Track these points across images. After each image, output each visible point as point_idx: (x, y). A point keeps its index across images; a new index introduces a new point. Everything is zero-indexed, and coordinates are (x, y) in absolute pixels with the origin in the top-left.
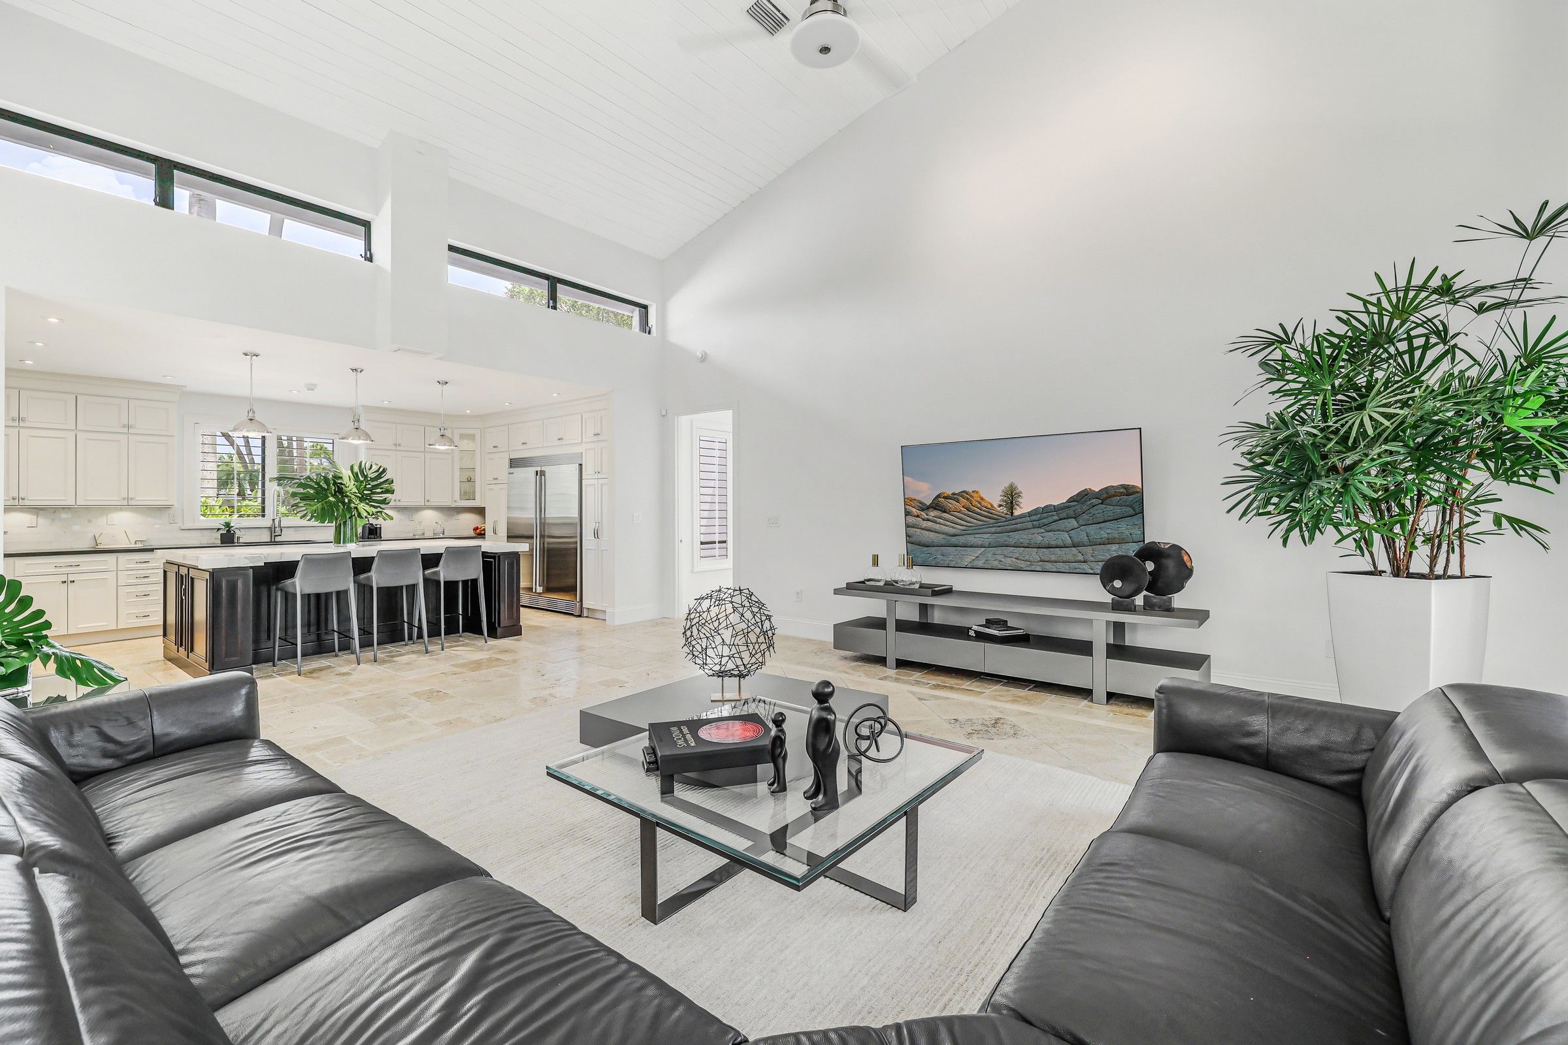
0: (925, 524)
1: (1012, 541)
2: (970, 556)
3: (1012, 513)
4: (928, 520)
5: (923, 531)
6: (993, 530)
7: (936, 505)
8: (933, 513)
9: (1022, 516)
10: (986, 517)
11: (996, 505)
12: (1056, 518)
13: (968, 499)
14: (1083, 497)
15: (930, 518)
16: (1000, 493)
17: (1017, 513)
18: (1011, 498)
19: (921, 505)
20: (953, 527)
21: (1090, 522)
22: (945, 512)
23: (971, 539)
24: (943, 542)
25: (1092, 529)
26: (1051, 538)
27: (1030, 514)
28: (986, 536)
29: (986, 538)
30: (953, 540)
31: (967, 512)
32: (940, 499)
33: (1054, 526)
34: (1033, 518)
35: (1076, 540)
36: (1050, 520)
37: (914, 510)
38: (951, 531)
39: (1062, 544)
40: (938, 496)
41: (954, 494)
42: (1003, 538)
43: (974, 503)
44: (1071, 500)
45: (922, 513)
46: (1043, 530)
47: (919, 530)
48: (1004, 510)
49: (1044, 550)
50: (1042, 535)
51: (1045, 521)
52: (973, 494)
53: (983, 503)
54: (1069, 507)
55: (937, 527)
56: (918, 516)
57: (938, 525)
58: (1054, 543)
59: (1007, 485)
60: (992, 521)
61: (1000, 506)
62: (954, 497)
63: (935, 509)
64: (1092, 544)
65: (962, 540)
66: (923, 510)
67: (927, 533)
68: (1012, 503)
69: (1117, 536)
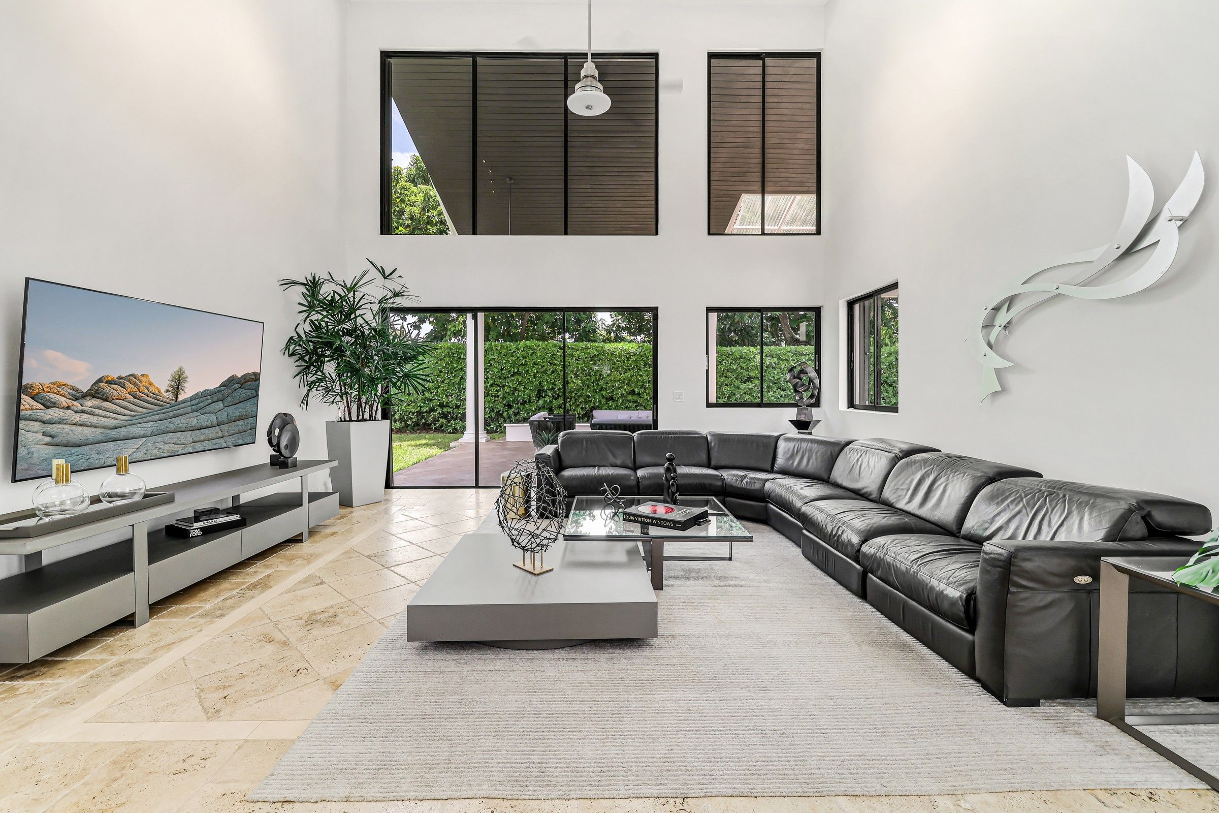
0: (77, 418)
1: (172, 427)
2: (128, 450)
3: (177, 399)
4: (83, 412)
5: (74, 427)
6: (157, 417)
7: (95, 393)
8: (90, 403)
9: (184, 402)
10: (152, 404)
11: (163, 391)
12: (210, 401)
13: (135, 384)
14: (232, 380)
15: (86, 409)
16: (169, 378)
17: (180, 398)
18: (178, 383)
19: (74, 392)
20: (115, 419)
21: (231, 404)
22: (106, 400)
23: (134, 430)
24: (100, 437)
25: (231, 410)
26: (204, 420)
27: (191, 399)
28: (149, 424)
29: (149, 427)
30: (114, 434)
31: (133, 400)
32: (101, 384)
33: (207, 409)
34: (194, 402)
35: (220, 420)
36: (206, 403)
37: (63, 399)
38: (113, 423)
39: (210, 425)
40: (100, 380)
41: (120, 378)
42: (165, 425)
43: (142, 388)
44: (223, 385)
45: (75, 403)
46: (199, 414)
47: (67, 427)
48: (170, 395)
49: (197, 431)
50: (198, 418)
51: (202, 405)
52: (143, 379)
53: (151, 389)
54: (220, 391)
55: (94, 420)
56: (68, 408)
57: (96, 418)
58: (204, 424)
59: (176, 369)
60: (157, 408)
61: (167, 391)
62: (119, 382)
63: (94, 397)
64: (230, 421)
65: (123, 432)
66: (76, 399)
67: (80, 428)
68: (178, 388)
69: (244, 413)
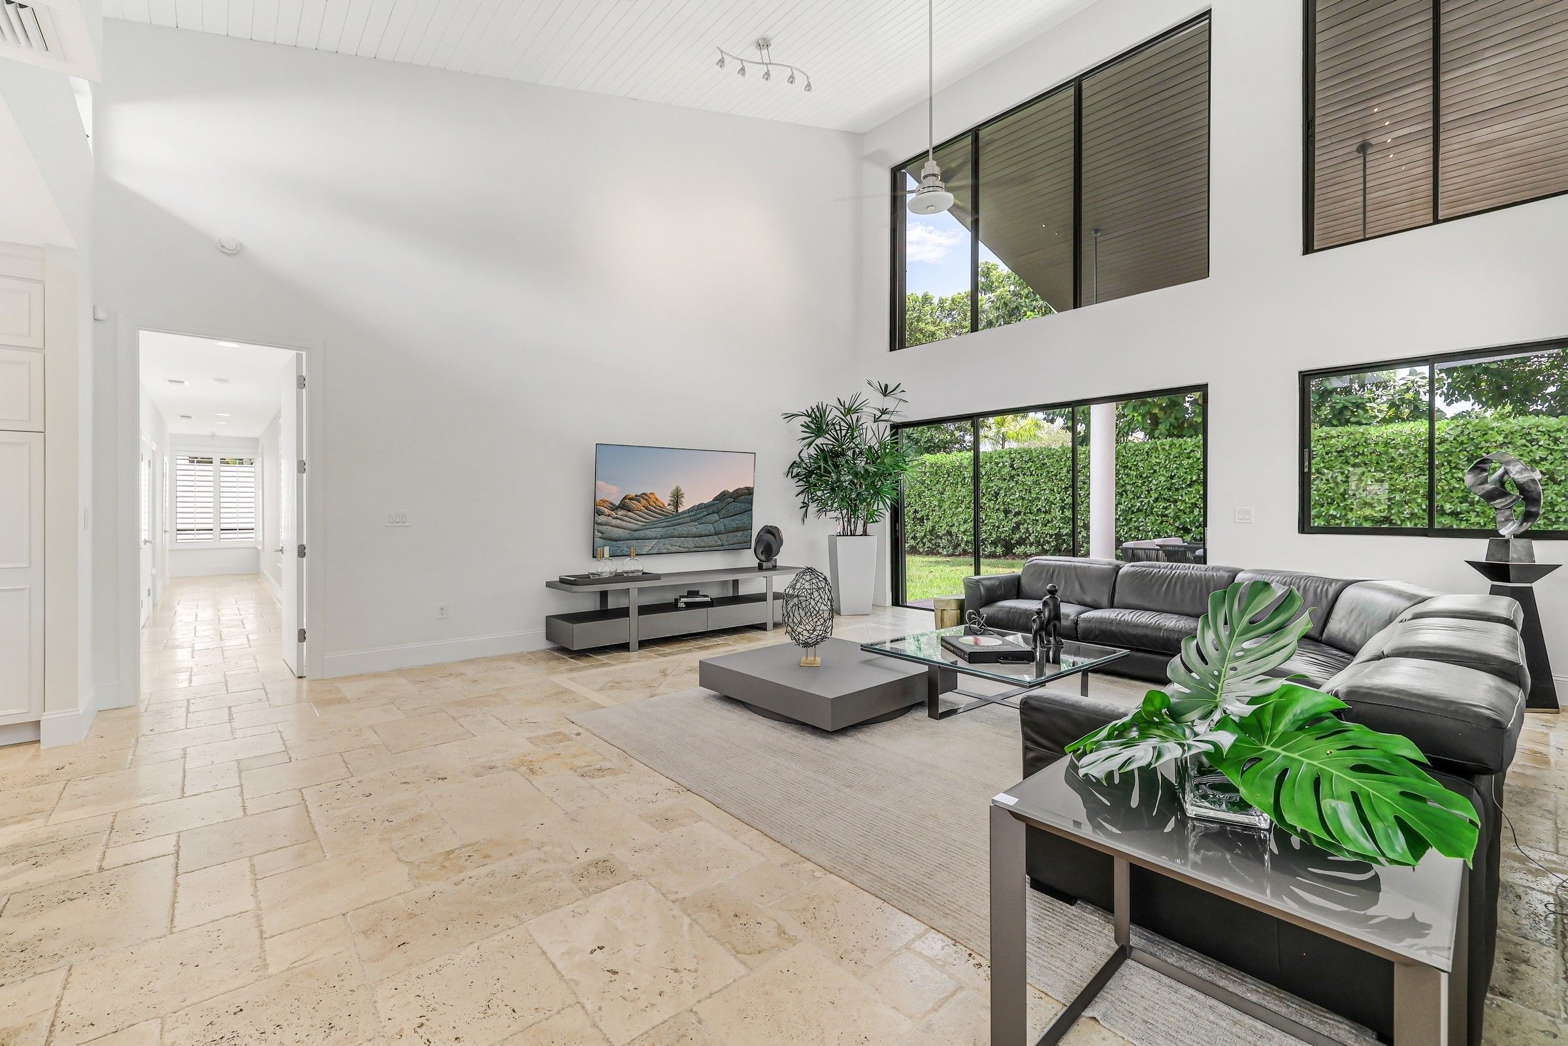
0: (615, 522)
1: (676, 533)
2: (648, 546)
3: (677, 510)
4: (617, 518)
5: (613, 528)
6: (664, 524)
7: (623, 506)
8: (621, 512)
9: (683, 513)
10: (659, 514)
11: (666, 505)
12: (705, 513)
13: (646, 500)
14: (723, 496)
15: (619, 516)
16: (670, 494)
17: (680, 510)
18: (677, 498)
19: (611, 506)
20: (635, 524)
21: (726, 516)
22: (629, 511)
23: (649, 533)
24: (628, 536)
25: (727, 521)
26: (702, 529)
27: (689, 511)
28: (659, 530)
29: (658, 531)
30: (636, 534)
31: (646, 511)
32: (626, 500)
33: (704, 520)
34: (691, 514)
35: (717, 530)
36: (702, 515)
37: (606, 510)
38: (634, 527)
39: (709, 534)
40: (625, 498)
41: (636, 496)
42: (670, 531)
43: (652, 503)
44: (716, 499)
45: (613, 513)
46: (697, 523)
47: (609, 527)
48: (671, 508)
49: (698, 538)
50: (696, 527)
51: (699, 516)
52: (651, 496)
53: (658, 503)
54: (714, 505)
55: (624, 524)
56: (609, 516)
57: (624, 523)
58: (703, 533)
59: (674, 488)
60: (663, 517)
61: (669, 505)
62: (636, 498)
63: (622, 509)
64: (727, 532)
65: (642, 533)
66: (613, 510)
67: (616, 529)
68: (677, 502)
69: (741, 525)
